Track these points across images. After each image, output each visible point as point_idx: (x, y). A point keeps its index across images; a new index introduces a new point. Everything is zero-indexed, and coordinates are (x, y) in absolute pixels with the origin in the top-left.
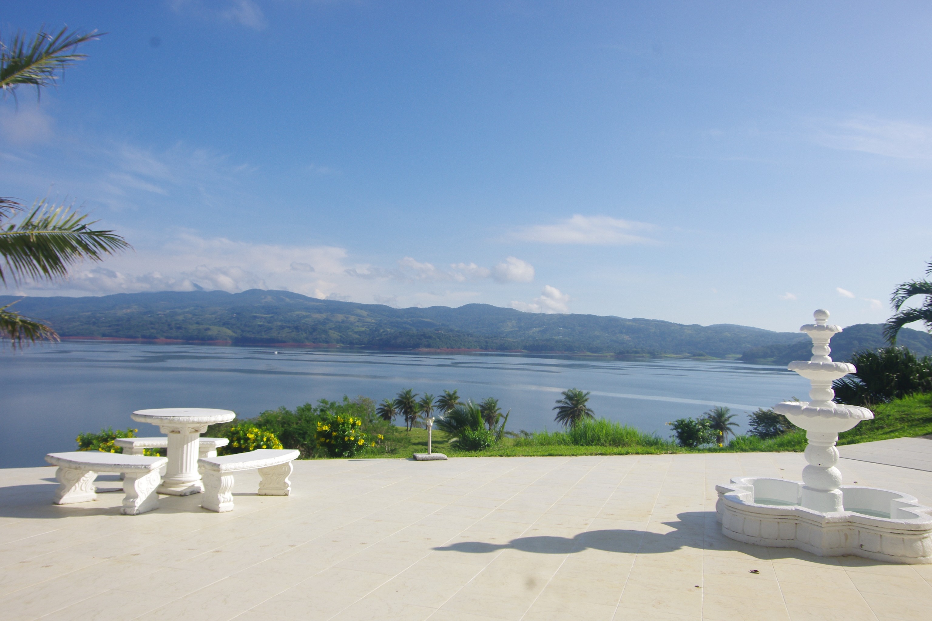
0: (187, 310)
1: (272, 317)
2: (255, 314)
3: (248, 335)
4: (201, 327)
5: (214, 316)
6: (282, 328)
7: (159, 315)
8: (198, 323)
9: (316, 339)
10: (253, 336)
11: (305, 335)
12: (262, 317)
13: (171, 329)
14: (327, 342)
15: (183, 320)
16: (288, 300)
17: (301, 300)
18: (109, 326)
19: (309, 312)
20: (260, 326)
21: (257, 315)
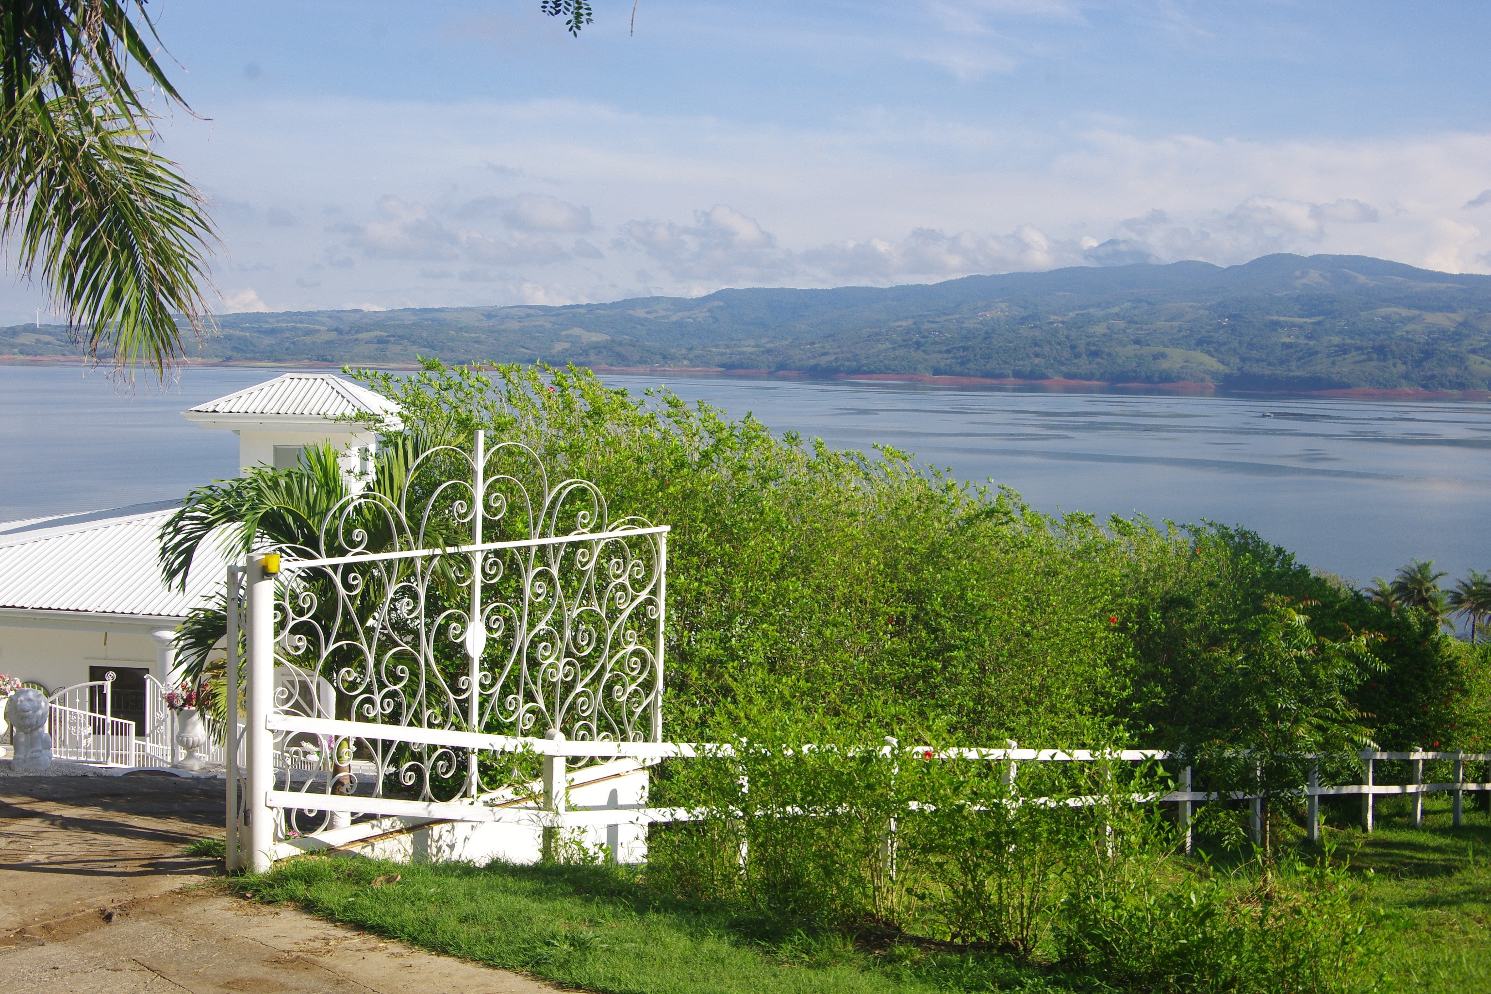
0: (1116, 310)
1: (1318, 323)
2: (1275, 318)
3: (1255, 369)
4: (1145, 350)
5: (1176, 324)
6: (1343, 350)
7: (1053, 323)
8: (1137, 342)
9: (1433, 377)
10: (1267, 372)
11: (1401, 368)
12: (1293, 325)
13: (1077, 356)
14: (1461, 386)
15: (1105, 335)
16: (1362, 279)
17: (1398, 279)
18: (948, 352)
19: (1418, 308)
20: (1288, 346)
21: (1282, 319)
